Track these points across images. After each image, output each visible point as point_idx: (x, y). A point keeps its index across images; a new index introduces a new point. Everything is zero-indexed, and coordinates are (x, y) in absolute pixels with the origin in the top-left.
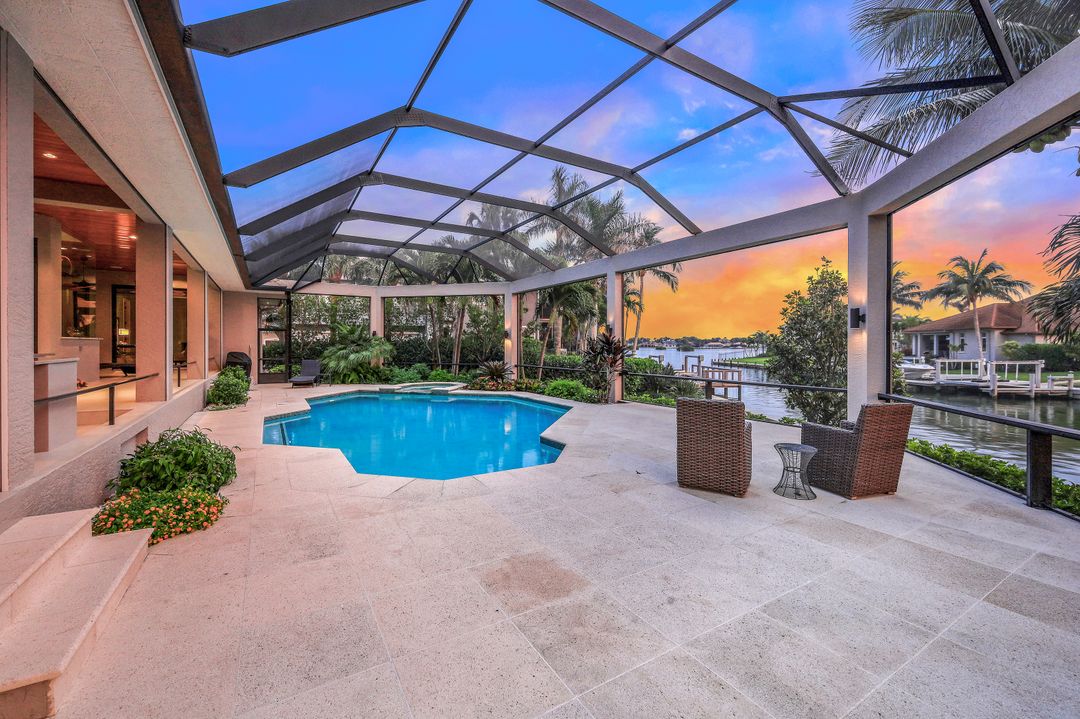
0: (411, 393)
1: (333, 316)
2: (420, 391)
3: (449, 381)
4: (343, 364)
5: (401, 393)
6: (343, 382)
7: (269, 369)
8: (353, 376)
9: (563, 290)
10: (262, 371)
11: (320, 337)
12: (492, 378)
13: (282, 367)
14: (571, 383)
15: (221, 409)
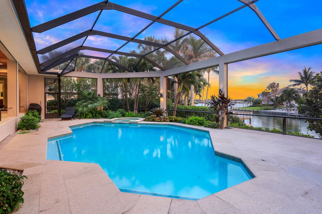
0: (119, 123)
1: (79, 88)
2: (122, 122)
3: (134, 117)
4: (85, 109)
5: (114, 123)
6: (85, 118)
7: (50, 111)
8: (90, 115)
9: (186, 75)
10: (46, 113)
11: (73, 97)
12: (157, 116)
13: (56, 111)
14: (199, 118)
15: (24, 133)
